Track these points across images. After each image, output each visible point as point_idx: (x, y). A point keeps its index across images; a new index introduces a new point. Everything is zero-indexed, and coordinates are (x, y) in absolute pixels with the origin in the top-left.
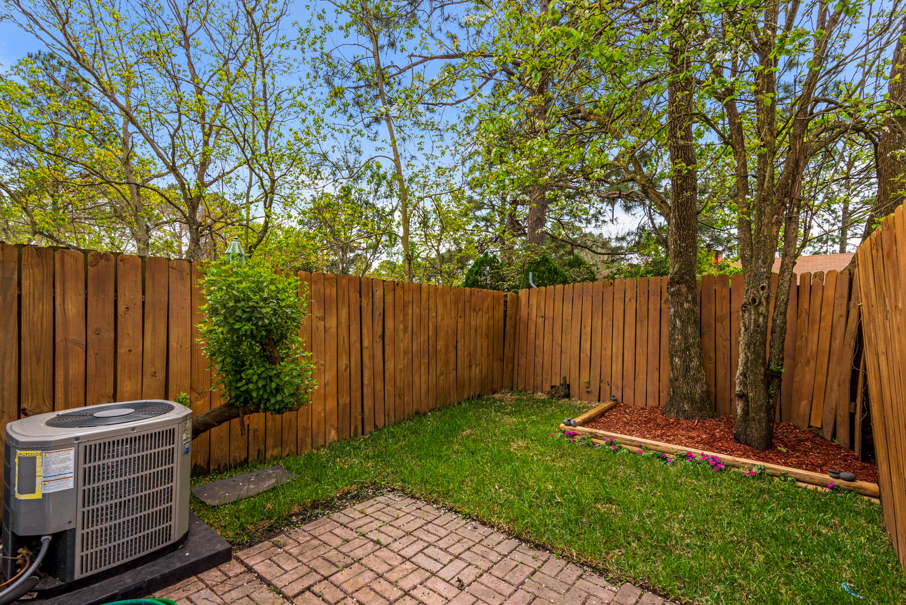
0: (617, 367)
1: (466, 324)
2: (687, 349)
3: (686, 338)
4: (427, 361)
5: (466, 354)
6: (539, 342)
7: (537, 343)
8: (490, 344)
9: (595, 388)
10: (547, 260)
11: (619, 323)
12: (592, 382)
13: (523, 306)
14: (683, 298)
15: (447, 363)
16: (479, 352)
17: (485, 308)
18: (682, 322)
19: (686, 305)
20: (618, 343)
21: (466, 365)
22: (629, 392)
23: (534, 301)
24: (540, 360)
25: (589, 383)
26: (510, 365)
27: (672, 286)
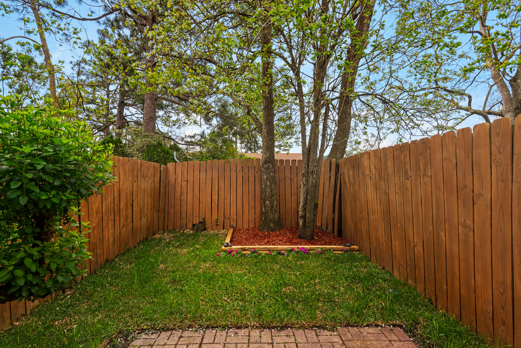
0: (233, 209)
1: (138, 187)
2: (272, 196)
3: (272, 191)
4: (113, 217)
5: (138, 209)
6: (184, 197)
7: (182, 198)
8: (153, 201)
9: (220, 223)
10: (161, 145)
11: (234, 184)
12: (219, 219)
13: (171, 174)
14: (270, 170)
15: (127, 218)
16: (146, 207)
17: (149, 175)
18: (270, 182)
19: (272, 174)
20: (233, 195)
21: (138, 218)
22: (240, 222)
23: (179, 170)
24: (185, 209)
25: (217, 219)
26: (163, 214)
27: (266, 164)
